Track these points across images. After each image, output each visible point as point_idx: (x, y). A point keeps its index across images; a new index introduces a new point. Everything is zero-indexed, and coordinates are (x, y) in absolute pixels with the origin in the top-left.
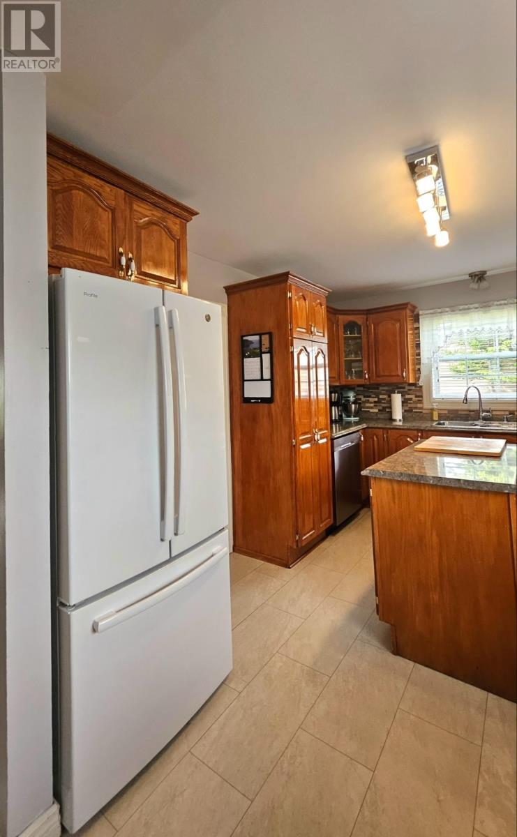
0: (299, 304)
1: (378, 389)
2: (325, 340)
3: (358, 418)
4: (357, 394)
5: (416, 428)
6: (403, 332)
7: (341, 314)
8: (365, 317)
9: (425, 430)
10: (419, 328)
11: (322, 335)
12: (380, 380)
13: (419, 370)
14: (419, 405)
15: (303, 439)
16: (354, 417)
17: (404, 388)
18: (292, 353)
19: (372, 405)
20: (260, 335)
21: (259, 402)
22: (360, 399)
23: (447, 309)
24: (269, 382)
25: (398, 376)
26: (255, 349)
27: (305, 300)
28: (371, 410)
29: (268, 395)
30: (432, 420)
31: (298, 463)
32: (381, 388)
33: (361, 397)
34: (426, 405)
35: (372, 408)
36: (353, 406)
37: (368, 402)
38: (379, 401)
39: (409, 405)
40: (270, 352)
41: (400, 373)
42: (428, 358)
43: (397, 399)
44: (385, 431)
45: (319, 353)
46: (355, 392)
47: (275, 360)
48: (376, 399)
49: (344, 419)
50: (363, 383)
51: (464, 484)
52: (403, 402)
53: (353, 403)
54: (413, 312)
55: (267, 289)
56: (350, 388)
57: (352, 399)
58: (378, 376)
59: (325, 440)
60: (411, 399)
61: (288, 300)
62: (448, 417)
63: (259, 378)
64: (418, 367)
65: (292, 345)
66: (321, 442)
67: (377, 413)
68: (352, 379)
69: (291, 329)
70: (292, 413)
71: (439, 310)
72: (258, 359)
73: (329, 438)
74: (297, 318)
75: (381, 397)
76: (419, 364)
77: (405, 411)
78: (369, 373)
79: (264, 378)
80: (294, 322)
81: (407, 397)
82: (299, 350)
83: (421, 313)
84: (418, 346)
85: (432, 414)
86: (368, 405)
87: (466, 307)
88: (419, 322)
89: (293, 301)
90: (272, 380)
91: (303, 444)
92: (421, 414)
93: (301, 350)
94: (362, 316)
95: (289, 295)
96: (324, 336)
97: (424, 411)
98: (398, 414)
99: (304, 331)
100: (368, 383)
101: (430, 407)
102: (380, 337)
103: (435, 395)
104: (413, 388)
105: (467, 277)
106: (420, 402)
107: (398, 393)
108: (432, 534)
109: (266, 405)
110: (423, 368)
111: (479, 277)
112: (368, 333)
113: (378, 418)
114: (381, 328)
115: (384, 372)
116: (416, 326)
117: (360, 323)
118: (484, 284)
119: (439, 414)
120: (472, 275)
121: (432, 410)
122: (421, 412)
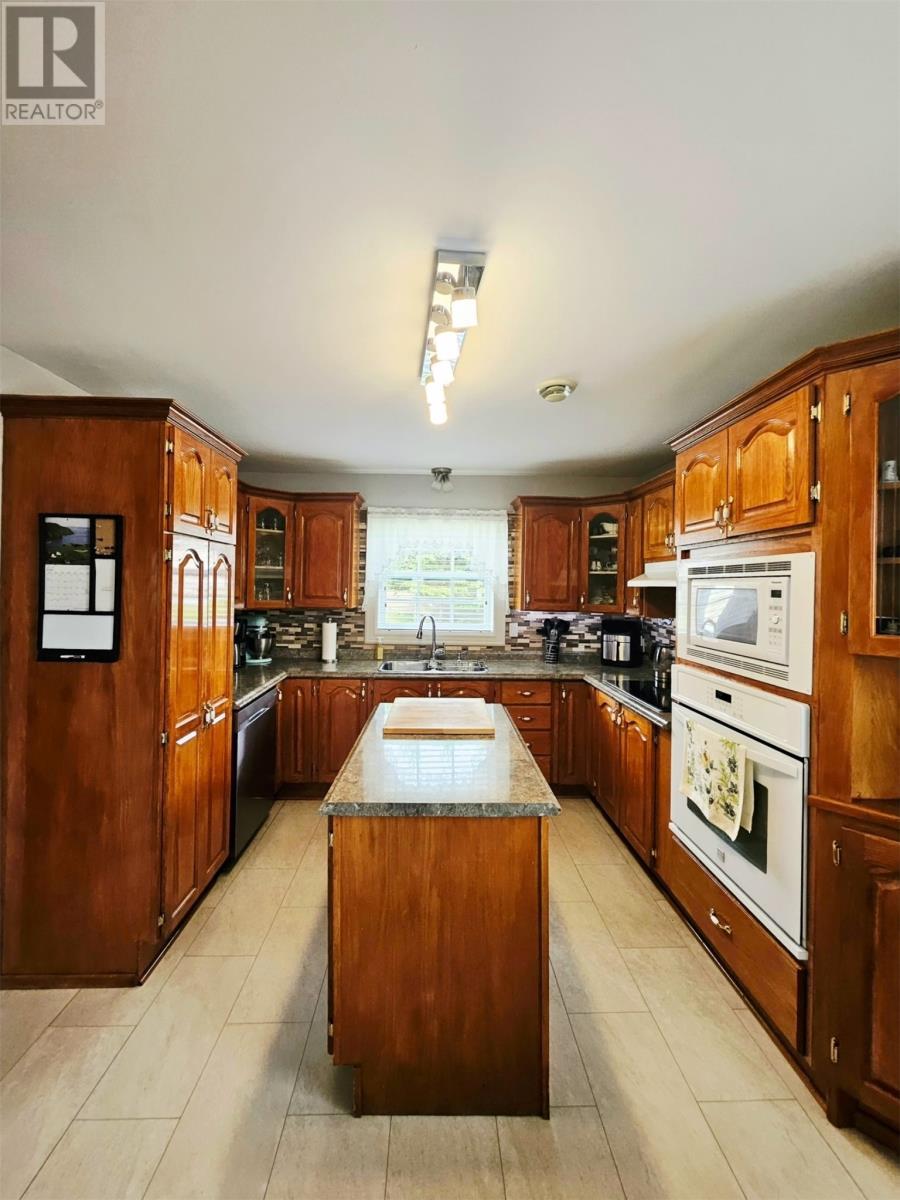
0: (188, 466)
1: (302, 613)
2: (233, 539)
3: (270, 660)
4: (270, 620)
5: (359, 676)
6: (346, 532)
7: (253, 494)
8: (292, 504)
9: (372, 678)
10: (365, 530)
11: (227, 530)
12: (309, 603)
13: (362, 589)
14: (360, 639)
15: (182, 727)
16: (264, 658)
17: (340, 614)
18: (169, 562)
19: (292, 638)
20: (93, 519)
21: (81, 660)
22: (274, 629)
23: (403, 510)
24: (110, 619)
25: (336, 598)
26: (76, 546)
27: (200, 462)
28: (291, 646)
29: (106, 644)
30: (375, 659)
31: (169, 777)
32: (307, 613)
33: (276, 626)
34: (369, 638)
35: (291, 642)
36: (264, 641)
37: (286, 633)
38: (304, 632)
39: (346, 639)
40: (117, 554)
41: (339, 595)
42: (375, 574)
43: (330, 630)
44: (315, 682)
45: (220, 562)
46: (268, 619)
47: (127, 574)
48: (299, 630)
49: (248, 661)
50: (284, 606)
51: (487, 811)
52: (338, 634)
53: (264, 636)
54: (359, 506)
55: (116, 425)
56: (261, 613)
57: (262, 630)
58: (307, 597)
59: (223, 716)
60: (349, 630)
61: (166, 457)
62: (395, 655)
63: (85, 607)
64: (361, 585)
65: (170, 547)
66: (216, 721)
67: (298, 649)
68: (265, 600)
69: (168, 516)
70: (163, 679)
71: (393, 510)
72: (84, 569)
73: (230, 711)
74: (182, 495)
75: (306, 626)
76: (363, 581)
77: (340, 647)
78: (292, 592)
79: (99, 607)
80: (177, 502)
81: (344, 626)
82: (183, 558)
83: (369, 509)
84: (363, 555)
85: (375, 650)
86: (285, 638)
87: (425, 511)
88: (366, 522)
89: (177, 460)
90: (117, 613)
91: (182, 736)
92: (361, 651)
93: (188, 557)
94: (288, 502)
95: (168, 446)
96: (230, 532)
97: (365, 647)
98: (330, 651)
99: (195, 520)
100: (290, 607)
101: (373, 641)
102: (314, 539)
103: (380, 625)
104: (353, 614)
105: (430, 472)
106: (361, 633)
107: (333, 621)
108: (430, 895)
109: (100, 665)
110: (367, 586)
111: (443, 475)
112: (295, 529)
113: (302, 659)
114: (315, 525)
115: (316, 591)
116: (362, 526)
117: (283, 512)
118: (447, 485)
119: (385, 650)
120: (436, 472)
121: (376, 645)
122: (361, 648)
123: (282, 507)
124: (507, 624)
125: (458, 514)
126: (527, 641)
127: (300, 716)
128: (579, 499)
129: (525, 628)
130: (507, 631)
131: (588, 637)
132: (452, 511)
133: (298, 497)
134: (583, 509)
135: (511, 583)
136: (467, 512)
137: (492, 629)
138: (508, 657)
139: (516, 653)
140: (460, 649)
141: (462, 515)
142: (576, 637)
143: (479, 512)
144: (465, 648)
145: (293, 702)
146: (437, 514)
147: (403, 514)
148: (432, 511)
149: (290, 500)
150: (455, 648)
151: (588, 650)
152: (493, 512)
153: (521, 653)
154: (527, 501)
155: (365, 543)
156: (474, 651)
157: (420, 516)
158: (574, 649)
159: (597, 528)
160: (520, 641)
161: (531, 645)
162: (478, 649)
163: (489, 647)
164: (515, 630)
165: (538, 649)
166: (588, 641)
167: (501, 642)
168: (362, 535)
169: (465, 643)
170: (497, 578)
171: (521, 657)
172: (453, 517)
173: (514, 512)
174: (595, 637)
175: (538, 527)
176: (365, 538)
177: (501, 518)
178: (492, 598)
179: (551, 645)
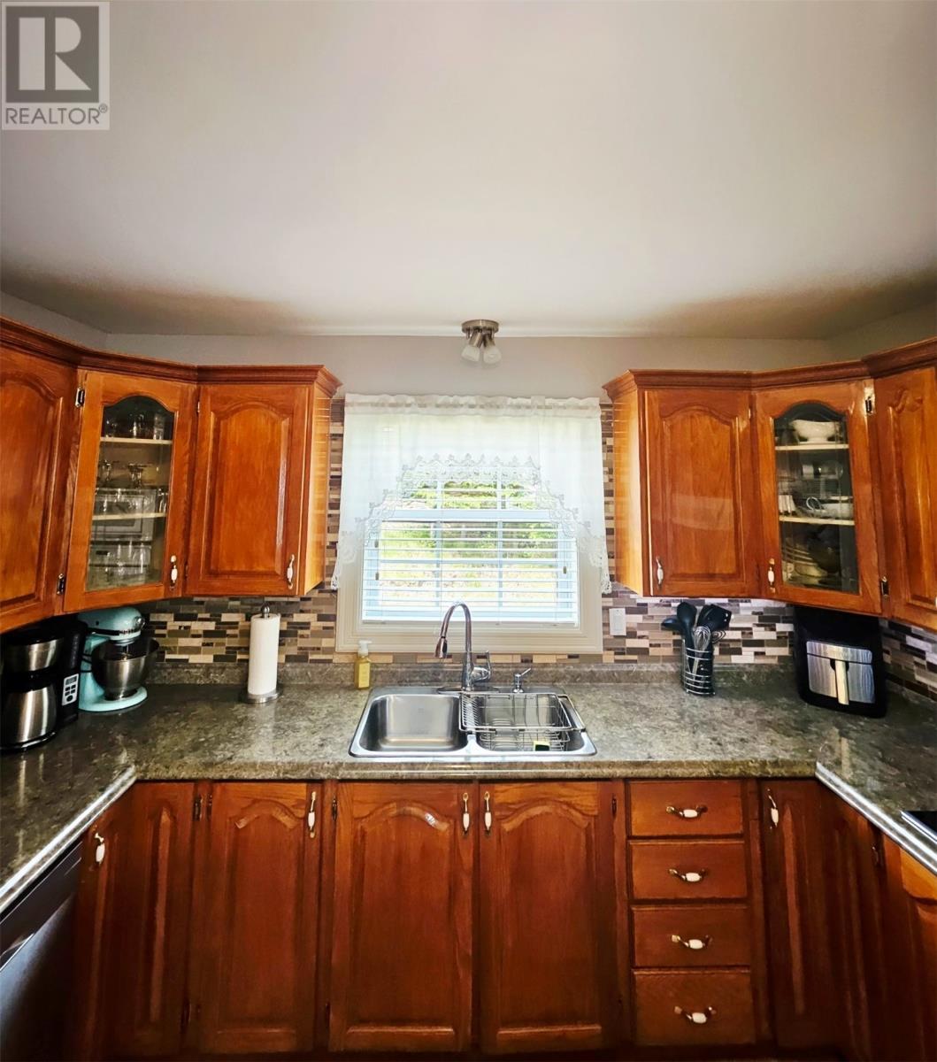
3: (140, 697)
5: (305, 774)
6: (298, 442)
8: (192, 388)
10: (342, 436)
12: (221, 582)
13: (334, 544)
14: (326, 643)
16: (129, 694)
19: (197, 642)
23: (410, 400)
25: (274, 574)
28: (193, 659)
30: (354, 686)
34: (344, 642)
35: (196, 650)
36: (126, 664)
37: (186, 632)
38: (220, 631)
39: (302, 643)
41: (278, 571)
42: (358, 518)
43: (267, 630)
46: (142, 613)
48: (211, 626)
50: (165, 593)
52: (282, 634)
54: (329, 392)
57: (125, 639)
60: (306, 625)
64: (330, 537)
67: (208, 666)
71: (392, 400)
75: (225, 618)
76: (335, 529)
77: (288, 659)
78: (181, 568)
81: (298, 618)
83: (349, 398)
86: (182, 643)
88: (342, 421)
92: (328, 667)
94: (182, 385)
97: (336, 659)
98: (264, 679)
100: (179, 594)
101: (350, 647)
103: (367, 614)
104: (314, 594)
105: (458, 331)
106: (329, 632)
107: (273, 613)
111: (483, 333)
112: (196, 438)
113: (213, 688)
114: (235, 427)
115: (232, 562)
116: (334, 429)
117: (169, 404)
118: (492, 353)
119: (373, 665)
120: (471, 328)
121: (357, 657)
122: (330, 661)
123: (168, 395)
124: (606, 609)
125: (511, 406)
126: (644, 644)
127: (163, 878)
128: (749, 376)
129: (638, 618)
130: (606, 625)
131: (760, 634)
132: (500, 400)
133: (204, 375)
134: (756, 393)
135: (609, 532)
136: (529, 401)
137: (575, 619)
138: (610, 677)
139: (625, 668)
140: (518, 660)
141: (519, 407)
142: (737, 635)
143: (548, 401)
144: (527, 660)
145: (149, 840)
146: (472, 406)
147: (408, 405)
148: (462, 400)
149: (187, 379)
150: (508, 660)
151: (761, 661)
152: (572, 401)
153: (634, 667)
154: (646, 380)
155: (340, 460)
156: (545, 665)
157: (439, 410)
158: (735, 659)
159: (784, 432)
160: (631, 643)
161: (653, 651)
162: (552, 660)
163: (570, 657)
164: (621, 621)
165: (666, 659)
166: (760, 643)
167: (598, 648)
168: (335, 444)
169: (526, 649)
170: (587, 524)
171: (636, 677)
172: (502, 411)
173: (610, 402)
174: (772, 636)
175: (671, 428)
176: (341, 450)
177: (587, 412)
178: (574, 557)
179: (697, 660)
